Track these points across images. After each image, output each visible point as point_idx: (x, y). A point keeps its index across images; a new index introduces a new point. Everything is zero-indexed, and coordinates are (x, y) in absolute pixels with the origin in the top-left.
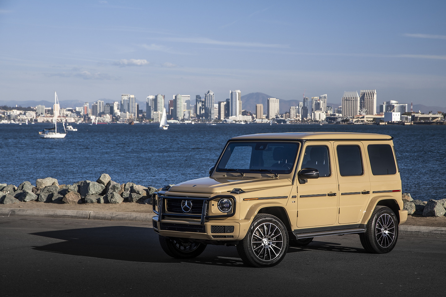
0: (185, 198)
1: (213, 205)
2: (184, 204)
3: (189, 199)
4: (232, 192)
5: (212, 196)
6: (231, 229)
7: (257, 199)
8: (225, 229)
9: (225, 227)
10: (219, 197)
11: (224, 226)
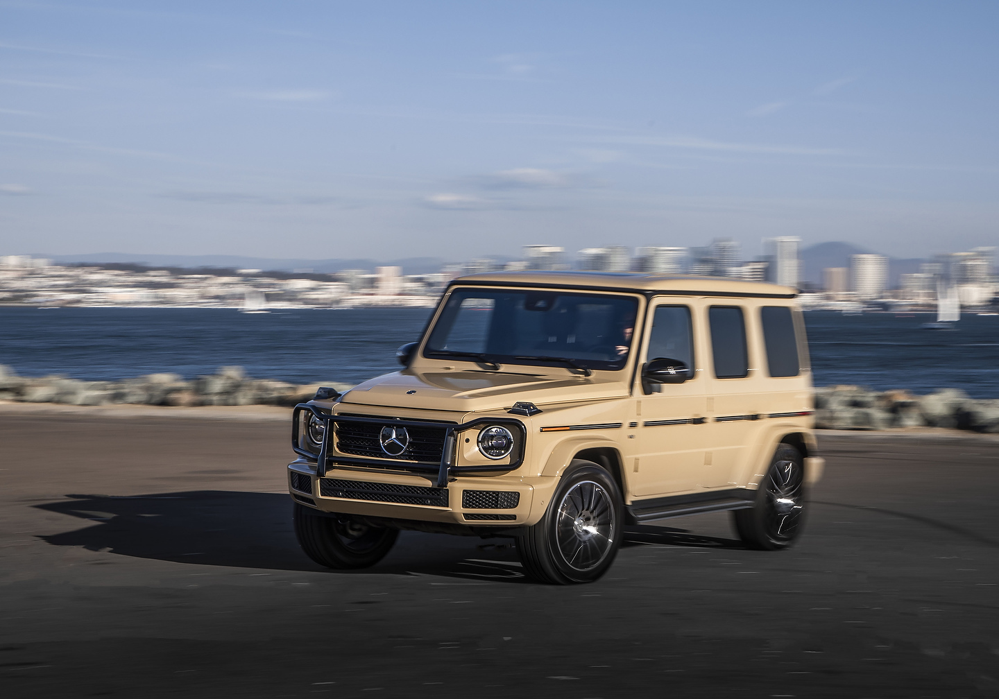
0: (391, 423)
1: (467, 441)
2: (386, 437)
3: (400, 424)
4: (513, 411)
5: (467, 419)
6: (513, 499)
7: (568, 428)
8: (497, 499)
9: (497, 495)
10: (483, 423)
11: (494, 492)
